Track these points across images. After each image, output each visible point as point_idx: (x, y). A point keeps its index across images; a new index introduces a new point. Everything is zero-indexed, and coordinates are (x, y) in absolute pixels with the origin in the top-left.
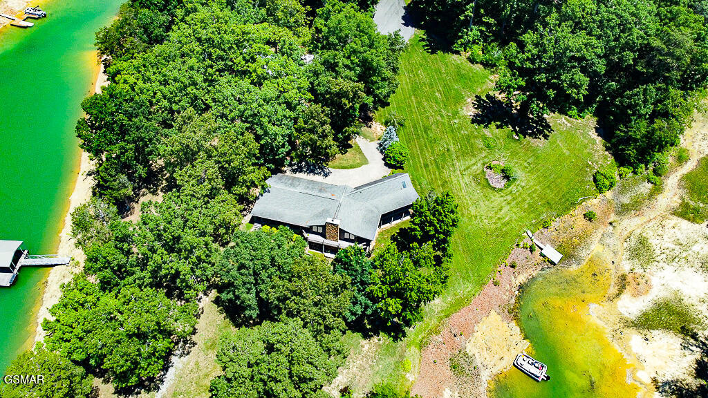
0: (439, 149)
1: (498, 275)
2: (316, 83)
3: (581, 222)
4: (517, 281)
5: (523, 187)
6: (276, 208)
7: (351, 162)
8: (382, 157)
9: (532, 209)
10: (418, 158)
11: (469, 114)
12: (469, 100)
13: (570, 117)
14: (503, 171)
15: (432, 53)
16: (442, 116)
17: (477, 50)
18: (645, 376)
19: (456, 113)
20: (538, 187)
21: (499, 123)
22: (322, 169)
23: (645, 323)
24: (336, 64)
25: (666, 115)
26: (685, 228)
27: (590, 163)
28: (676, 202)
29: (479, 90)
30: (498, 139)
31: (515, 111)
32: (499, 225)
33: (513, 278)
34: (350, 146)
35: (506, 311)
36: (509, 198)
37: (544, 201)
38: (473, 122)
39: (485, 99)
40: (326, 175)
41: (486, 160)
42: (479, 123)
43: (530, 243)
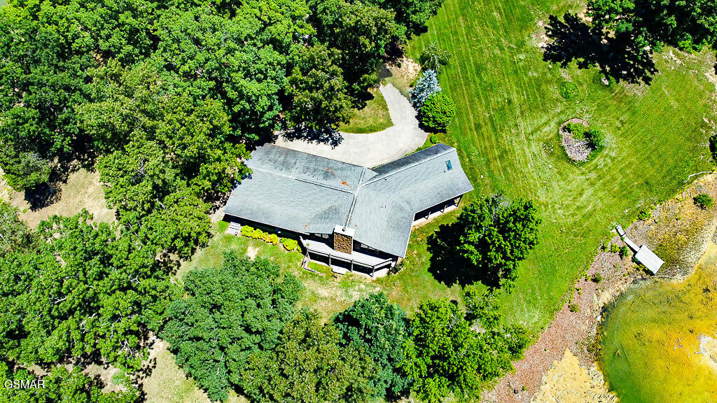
0: (495, 100)
1: (575, 295)
2: (320, 8)
4: (600, 301)
5: (613, 159)
6: (261, 202)
7: (371, 122)
8: (416, 113)
9: (625, 192)
10: (467, 114)
11: (540, 45)
12: (540, 23)
13: (681, 49)
14: (587, 135)
16: (501, 49)
20: (633, 159)
21: (582, 60)
22: (329, 132)
27: (706, 121)
29: (555, 7)
30: (581, 84)
31: (605, 41)
32: (578, 217)
33: (595, 296)
34: (370, 97)
35: (585, 349)
36: (593, 175)
37: (641, 181)
38: (546, 58)
39: (563, 21)
40: (335, 143)
41: (563, 117)
42: (555, 59)
43: (619, 244)
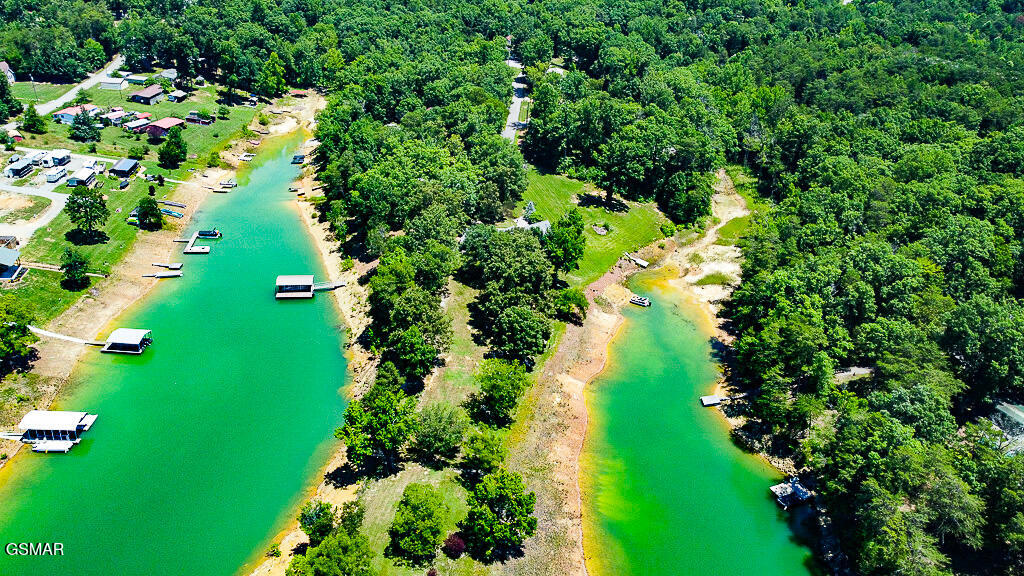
1: (612, 270)
3: (657, 250)
4: (624, 274)
5: (618, 234)
9: (625, 243)
11: (575, 202)
12: (574, 196)
13: (640, 202)
14: (603, 226)
15: (543, 175)
17: (572, 170)
18: (705, 300)
19: (567, 203)
20: (627, 234)
21: (595, 206)
23: (701, 283)
24: (497, 161)
25: (693, 187)
26: (720, 249)
27: (657, 222)
28: (715, 239)
29: (579, 191)
30: (597, 213)
31: (604, 200)
33: (622, 272)
35: (621, 283)
36: (611, 239)
37: (632, 240)
38: (579, 206)
39: (583, 195)
41: (592, 223)
42: (583, 206)
43: (628, 258)
